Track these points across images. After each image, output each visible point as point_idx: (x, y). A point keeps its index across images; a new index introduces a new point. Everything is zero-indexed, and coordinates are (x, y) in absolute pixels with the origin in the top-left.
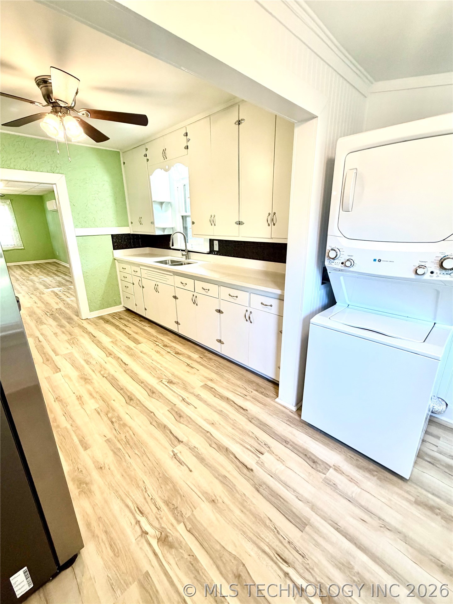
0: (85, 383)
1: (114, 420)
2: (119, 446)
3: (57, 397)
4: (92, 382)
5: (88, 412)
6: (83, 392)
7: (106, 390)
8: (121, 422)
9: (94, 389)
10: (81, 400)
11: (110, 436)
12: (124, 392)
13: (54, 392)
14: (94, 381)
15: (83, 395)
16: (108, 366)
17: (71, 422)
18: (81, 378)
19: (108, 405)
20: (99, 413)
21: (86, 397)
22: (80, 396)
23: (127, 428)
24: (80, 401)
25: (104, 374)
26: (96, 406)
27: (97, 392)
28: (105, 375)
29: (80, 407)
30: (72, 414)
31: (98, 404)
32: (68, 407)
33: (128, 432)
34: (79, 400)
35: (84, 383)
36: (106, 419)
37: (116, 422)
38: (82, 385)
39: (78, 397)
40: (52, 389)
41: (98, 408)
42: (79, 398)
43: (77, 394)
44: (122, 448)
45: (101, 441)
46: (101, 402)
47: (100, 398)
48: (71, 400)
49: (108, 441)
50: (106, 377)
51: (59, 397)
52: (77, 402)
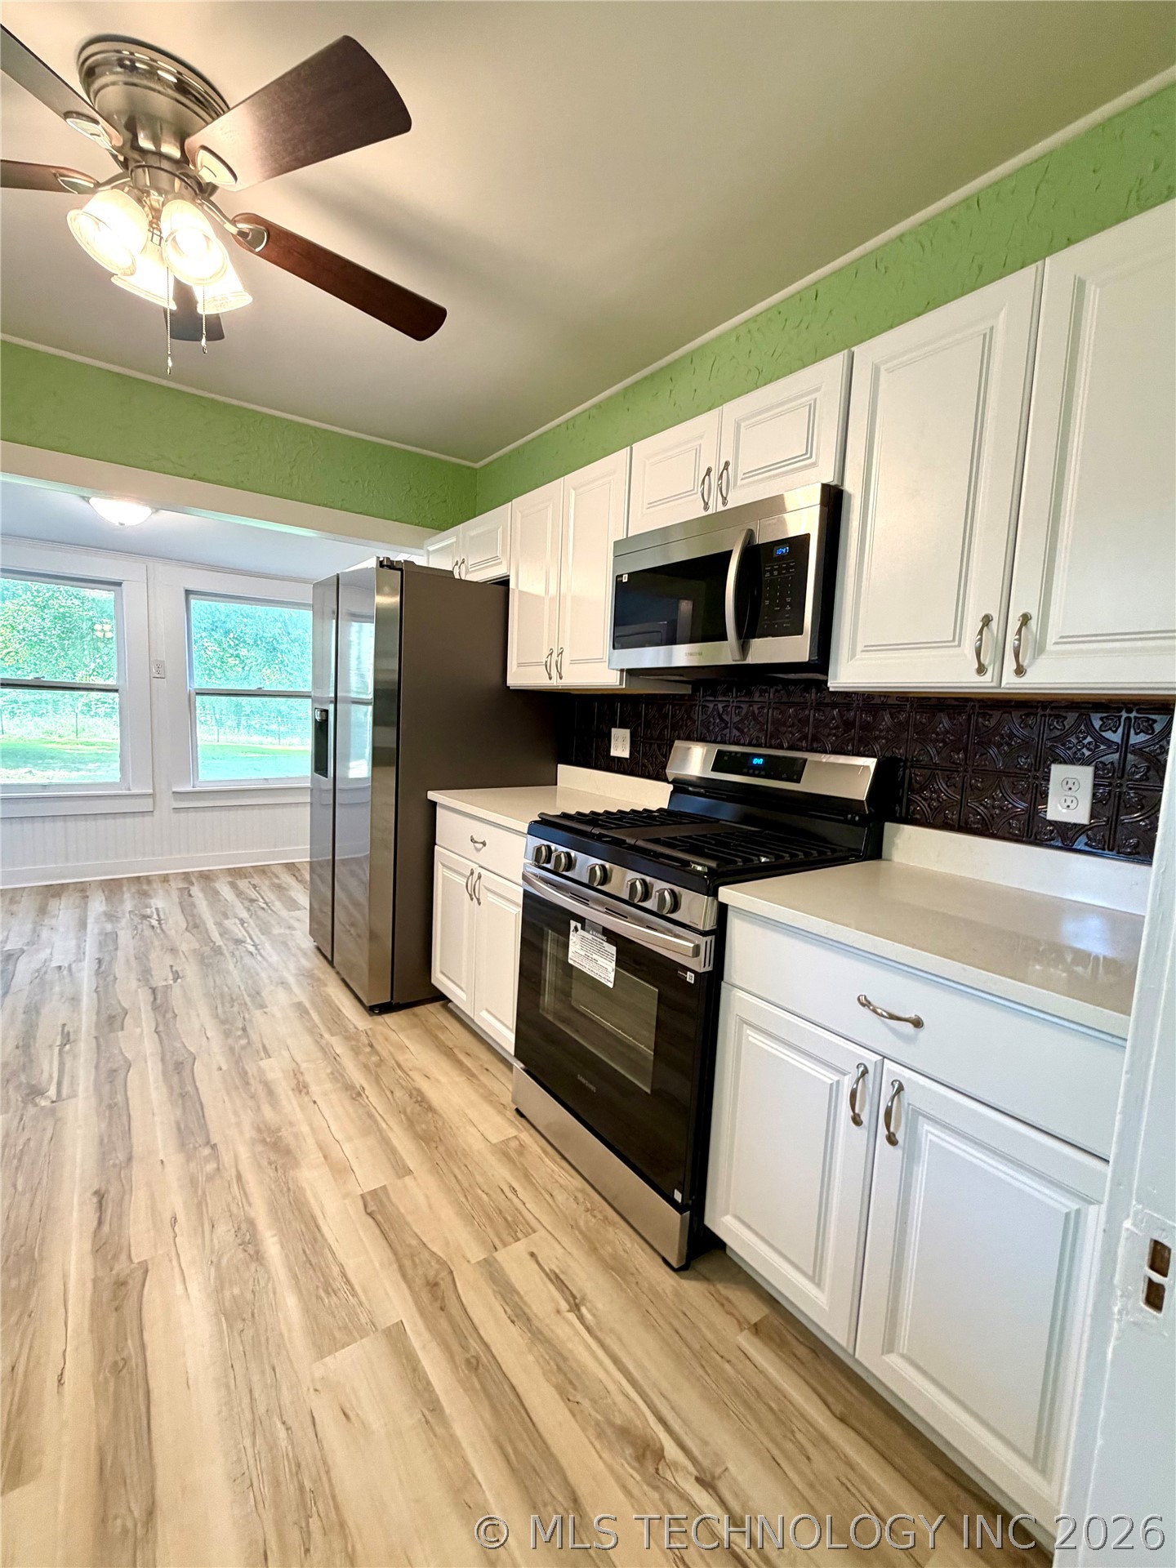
0: (279, 1130)
1: (240, 1033)
2: (247, 999)
3: (359, 1099)
4: (259, 1130)
5: (285, 1053)
6: (290, 1103)
7: (226, 1099)
8: (227, 1026)
9: (259, 1107)
10: (299, 1082)
11: (258, 1013)
13: (370, 1116)
14: (249, 1133)
15: (290, 1093)
16: (176, 1201)
17: (323, 1042)
18: (288, 1152)
19: (238, 1061)
20: (264, 1048)
21: (284, 1089)
22: (300, 1092)
23: (222, 1016)
24: (301, 1079)
25: (207, 1160)
26: (265, 1064)
27: (252, 1097)
28: (207, 1151)
29: (304, 1066)
30: (320, 1055)
31: (260, 1067)
32: (329, 1070)
33: (225, 1012)
34: (304, 1081)
35: (284, 1133)
36: (255, 1037)
37: (237, 1029)
38: (291, 1124)
39: (305, 1090)
40: (375, 1121)
41: (262, 1059)
42: (301, 1088)
43: (306, 1099)
44: (246, 996)
45: (273, 1009)
46: (251, 1069)
47: (252, 1081)
48: (322, 1086)
49: (262, 1006)
50: (208, 1143)
51: (354, 1096)
52: (309, 1078)
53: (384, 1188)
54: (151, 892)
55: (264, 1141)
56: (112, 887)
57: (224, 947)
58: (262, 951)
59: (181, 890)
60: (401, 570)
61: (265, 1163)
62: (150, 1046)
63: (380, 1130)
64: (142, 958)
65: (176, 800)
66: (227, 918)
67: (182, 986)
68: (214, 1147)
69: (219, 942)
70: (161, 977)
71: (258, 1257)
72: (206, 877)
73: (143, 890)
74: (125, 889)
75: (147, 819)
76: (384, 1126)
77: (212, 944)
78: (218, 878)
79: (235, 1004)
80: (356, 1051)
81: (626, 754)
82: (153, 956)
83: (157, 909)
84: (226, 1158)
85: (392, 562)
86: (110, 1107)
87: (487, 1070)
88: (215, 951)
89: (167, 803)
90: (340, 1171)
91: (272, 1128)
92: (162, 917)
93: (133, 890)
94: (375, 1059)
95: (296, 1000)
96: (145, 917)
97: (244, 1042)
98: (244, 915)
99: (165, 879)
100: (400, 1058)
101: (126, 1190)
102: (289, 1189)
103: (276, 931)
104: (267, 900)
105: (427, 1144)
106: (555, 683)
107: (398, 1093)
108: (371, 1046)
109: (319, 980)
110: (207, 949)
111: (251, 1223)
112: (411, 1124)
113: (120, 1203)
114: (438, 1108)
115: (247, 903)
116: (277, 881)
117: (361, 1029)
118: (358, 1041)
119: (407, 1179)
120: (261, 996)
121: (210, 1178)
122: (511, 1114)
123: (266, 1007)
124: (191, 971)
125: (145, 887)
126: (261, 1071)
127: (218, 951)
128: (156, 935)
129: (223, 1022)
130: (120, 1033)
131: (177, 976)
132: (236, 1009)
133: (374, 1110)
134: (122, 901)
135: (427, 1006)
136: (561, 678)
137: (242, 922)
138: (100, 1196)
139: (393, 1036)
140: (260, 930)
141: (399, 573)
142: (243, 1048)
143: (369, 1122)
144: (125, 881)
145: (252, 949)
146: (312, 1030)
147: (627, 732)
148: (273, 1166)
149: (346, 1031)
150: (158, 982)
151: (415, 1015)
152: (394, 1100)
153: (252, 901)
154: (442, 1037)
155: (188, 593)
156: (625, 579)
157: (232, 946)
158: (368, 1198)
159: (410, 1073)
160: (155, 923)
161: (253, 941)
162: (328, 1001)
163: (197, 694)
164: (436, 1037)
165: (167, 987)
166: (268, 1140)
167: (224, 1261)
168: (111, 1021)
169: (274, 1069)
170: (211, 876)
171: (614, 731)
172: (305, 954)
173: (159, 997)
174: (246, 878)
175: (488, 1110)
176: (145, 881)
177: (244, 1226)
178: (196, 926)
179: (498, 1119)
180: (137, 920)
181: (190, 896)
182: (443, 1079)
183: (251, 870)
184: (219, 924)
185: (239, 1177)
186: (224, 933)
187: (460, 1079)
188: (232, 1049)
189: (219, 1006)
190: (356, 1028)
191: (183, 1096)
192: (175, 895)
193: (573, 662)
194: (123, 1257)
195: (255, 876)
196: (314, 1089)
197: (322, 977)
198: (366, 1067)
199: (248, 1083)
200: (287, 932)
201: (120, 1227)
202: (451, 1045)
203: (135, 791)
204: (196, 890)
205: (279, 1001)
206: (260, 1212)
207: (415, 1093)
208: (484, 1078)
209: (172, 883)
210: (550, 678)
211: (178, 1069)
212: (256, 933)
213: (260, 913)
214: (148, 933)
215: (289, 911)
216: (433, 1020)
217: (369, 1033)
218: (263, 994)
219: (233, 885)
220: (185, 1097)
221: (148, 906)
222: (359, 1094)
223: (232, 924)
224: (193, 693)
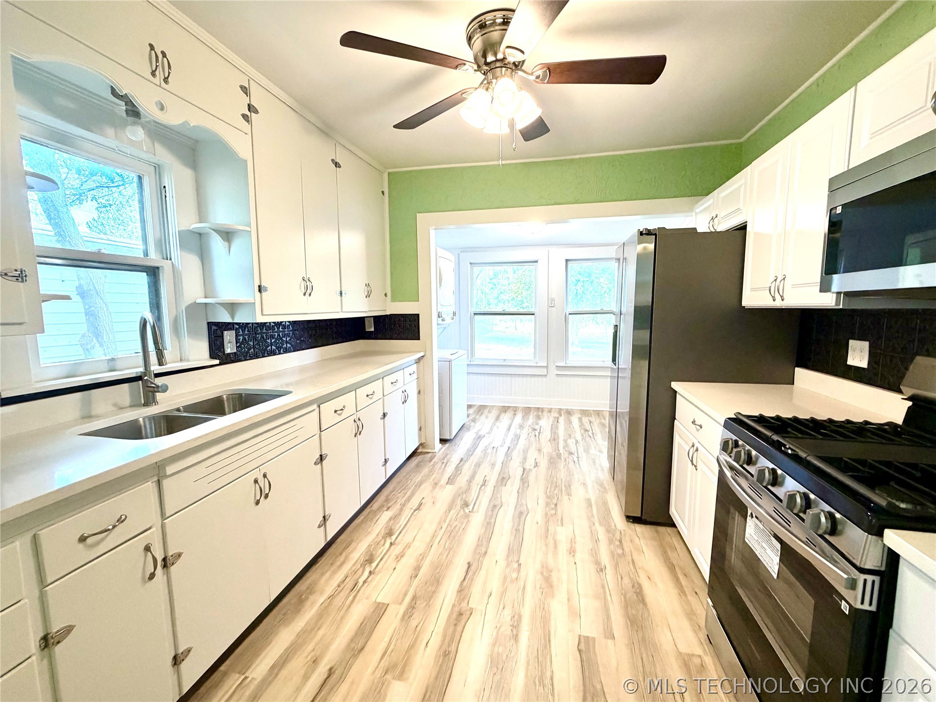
0: (551, 571)
1: (553, 506)
2: (563, 488)
3: (600, 573)
4: (543, 567)
5: (571, 527)
6: (563, 556)
7: (534, 541)
8: (549, 500)
9: (547, 552)
10: (572, 547)
11: (565, 498)
12: (519, 525)
13: (603, 587)
14: (538, 566)
15: (565, 552)
16: (495, 585)
17: (593, 528)
18: (551, 586)
19: (547, 522)
20: (562, 519)
21: (563, 547)
22: (570, 553)
23: (548, 494)
25: (514, 570)
26: (559, 529)
27: (546, 546)
28: (516, 565)
29: (578, 539)
30: (589, 535)
31: (556, 530)
32: (590, 547)
33: (550, 491)
34: (575, 547)
35: (554, 574)
36: (559, 511)
37: (553, 503)
38: (559, 571)
40: (605, 593)
41: (558, 525)
42: (572, 551)
43: (572, 559)
44: (563, 486)
45: (574, 498)
46: (551, 529)
47: (549, 536)
48: (583, 555)
49: (569, 494)
50: (518, 561)
51: (598, 570)
52: (578, 547)
53: (594, 639)
54: (541, 417)
55: (542, 573)
56: (527, 410)
57: (562, 454)
58: (580, 462)
59: (555, 417)
60: (655, 235)
61: (538, 587)
62: (513, 499)
63: (605, 598)
64: (525, 451)
65: (557, 370)
66: (570, 438)
67: (536, 471)
68: (520, 565)
69: (561, 451)
70: (529, 464)
71: (516, 638)
72: (569, 413)
73: (538, 415)
74: (531, 413)
75: (544, 379)
76: (609, 598)
77: (557, 451)
78: (574, 414)
79: (557, 489)
80: (611, 541)
81: (864, 364)
82: (530, 451)
83: (541, 427)
84: (523, 574)
85: (649, 231)
86: (488, 523)
87: (696, 593)
88: (557, 456)
89: (553, 371)
90: (574, 614)
91: (549, 568)
92: (541, 431)
93: (534, 414)
94: (620, 551)
95: (588, 497)
96: (535, 430)
97: (553, 512)
98: (579, 438)
99: (550, 411)
100: (635, 557)
101: (479, 568)
102: (544, 608)
103: (593, 451)
104: (594, 432)
105: (632, 625)
106: (779, 304)
107: (626, 581)
108: (620, 541)
109: (605, 488)
110: (554, 454)
111: (520, 617)
112: (627, 605)
113: (475, 573)
114: (648, 604)
115: (583, 431)
116: (603, 421)
117: (618, 527)
118: (614, 536)
119: (610, 641)
120: (570, 489)
121: (512, 581)
122: (703, 637)
123: (571, 495)
124: (544, 463)
125: (540, 414)
126: (555, 533)
127: (559, 456)
128: (536, 440)
129: (548, 497)
130: (504, 487)
131: (536, 465)
132: (556, 491)
133: (606, 583)
134: (528, 419)
135: (667, 528)
136: (783, 300)
137: (577, 442)
138: (469, 565)
139: (636, 539)
140: (584, 449)
141: (654, 236)
142: (552, 515)
143: (601, 590)
144: (533, 409)
145: (576, 459)
146: (590, 517)
147: (866, 345)
148: (541, 590)
149: (609, 526)
150: (527, 466)
151: (657, 532)
152: (622, 584)
153: (586, 431)
154: (670, 553)
155: (567, 261)
156: (839, 210)
157: (566, 454)
158: (582, 640)
159: (638, 570)
160: (537, 434)
161: (578, 455)
162: (605, 504)
163: (570, 314)
164: (665, 552)
165: (530, 470)
166: (545, 574)
167: (502, 629)
168: (503, 480)
169: (563, 534)
170: (572, 413)
171: (851, 342)
172: (603, 470)
173: (525, 474)
174: (588, 416)
175: (686, 624)
176: (541, 410)
177: (516, 617)
178: (554, 440)
179: (690, 634)
180: (531, 430)
181: (558, 422)
182: (659, 584)
183: (592, 412)
184: (565, 441)
185: (524, 588)
186: (566, 445)
187: (673, 591)
188: (546, 514)
189: (549, 487)
190: (615, 526)
191: (517, 530)
192: (551, 419)
193: (794, 286)
194: (466, 601)
195: (593, 416)
196: (578, 555)
197: (607, 486)
198: (612, 554)
199: (547, 537)
200: (598, 453)
201: (470, 584)
202: (675, 563)
203: (538, 365)
204: (561, 420)
205: (579, 494)
206: (526, 613)
207: (636, 586)
208: (692, 598)
209: (552, 413)
210: (774, 300)
211: (520, 515)
212: (581, 450)
213: (588, 439)
214: (533, 438)
215: (604, 441)
216: (668, 539)
217: (622, 532)
218: (572, 487)
219: (580, 419)
220: (518, 532)
221: (537, 424)
222: (602, 570)
223: (571, 442)
224: (567, 314)
